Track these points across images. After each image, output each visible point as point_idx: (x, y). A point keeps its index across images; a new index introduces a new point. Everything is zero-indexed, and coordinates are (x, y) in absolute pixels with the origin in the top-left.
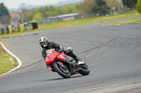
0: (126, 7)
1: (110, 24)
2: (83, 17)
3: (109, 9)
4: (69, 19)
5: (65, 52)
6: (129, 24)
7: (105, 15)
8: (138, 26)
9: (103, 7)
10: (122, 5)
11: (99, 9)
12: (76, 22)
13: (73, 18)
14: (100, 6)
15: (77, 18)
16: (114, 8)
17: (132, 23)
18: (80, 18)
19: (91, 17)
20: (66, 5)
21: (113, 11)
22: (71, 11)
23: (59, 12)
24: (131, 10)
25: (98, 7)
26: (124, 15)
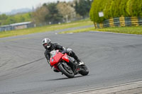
0: (78, 15)
2: (35, 25)
3: (62, 17)
4: (21, 27)
5: (68, 53)
6: (82, 32)
8: (91, 34)
9: (55, 15)
10: (75, 13)
11: (52, 17)
12: (29, 31)
13: (26, 26)
14: (53, 14)
15: (29, 26)
16: (67, 16)
17: (85, 31)
18: (33, 26)
19: (43, 25)
20: (18, 14)
21: (65, 19)
22: (23, 20)
23: (11, 20)
24: (84, 18)
25: (51, 15)
26: (77, 23)
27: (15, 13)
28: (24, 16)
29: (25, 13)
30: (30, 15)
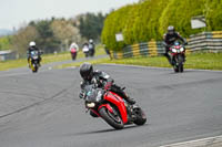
0: (84, 39)
1: (60, 67)
2: (18, 56)
3: (60, 43)
7: (52, 52)
9: (48, 40)
10: (79, 36)
11: (43, 43)
13: (3, 58)
14: (45, 38)
15: (8, 57)
16: (66, 41)
18: (14, 58)
21: (64, 46)
25: (42, 40)
30: (9, 40)
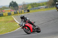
2: (48, 7)
4: (43, 8)
13: (44, 8)
15: (46, 7)
19: (52, 7)
20: (41, 3)
22: (43, 5)
23: (39, 5)
27: (40, 2)
28: (44, 3)
29: (44, 2)
30: (46, 3)
